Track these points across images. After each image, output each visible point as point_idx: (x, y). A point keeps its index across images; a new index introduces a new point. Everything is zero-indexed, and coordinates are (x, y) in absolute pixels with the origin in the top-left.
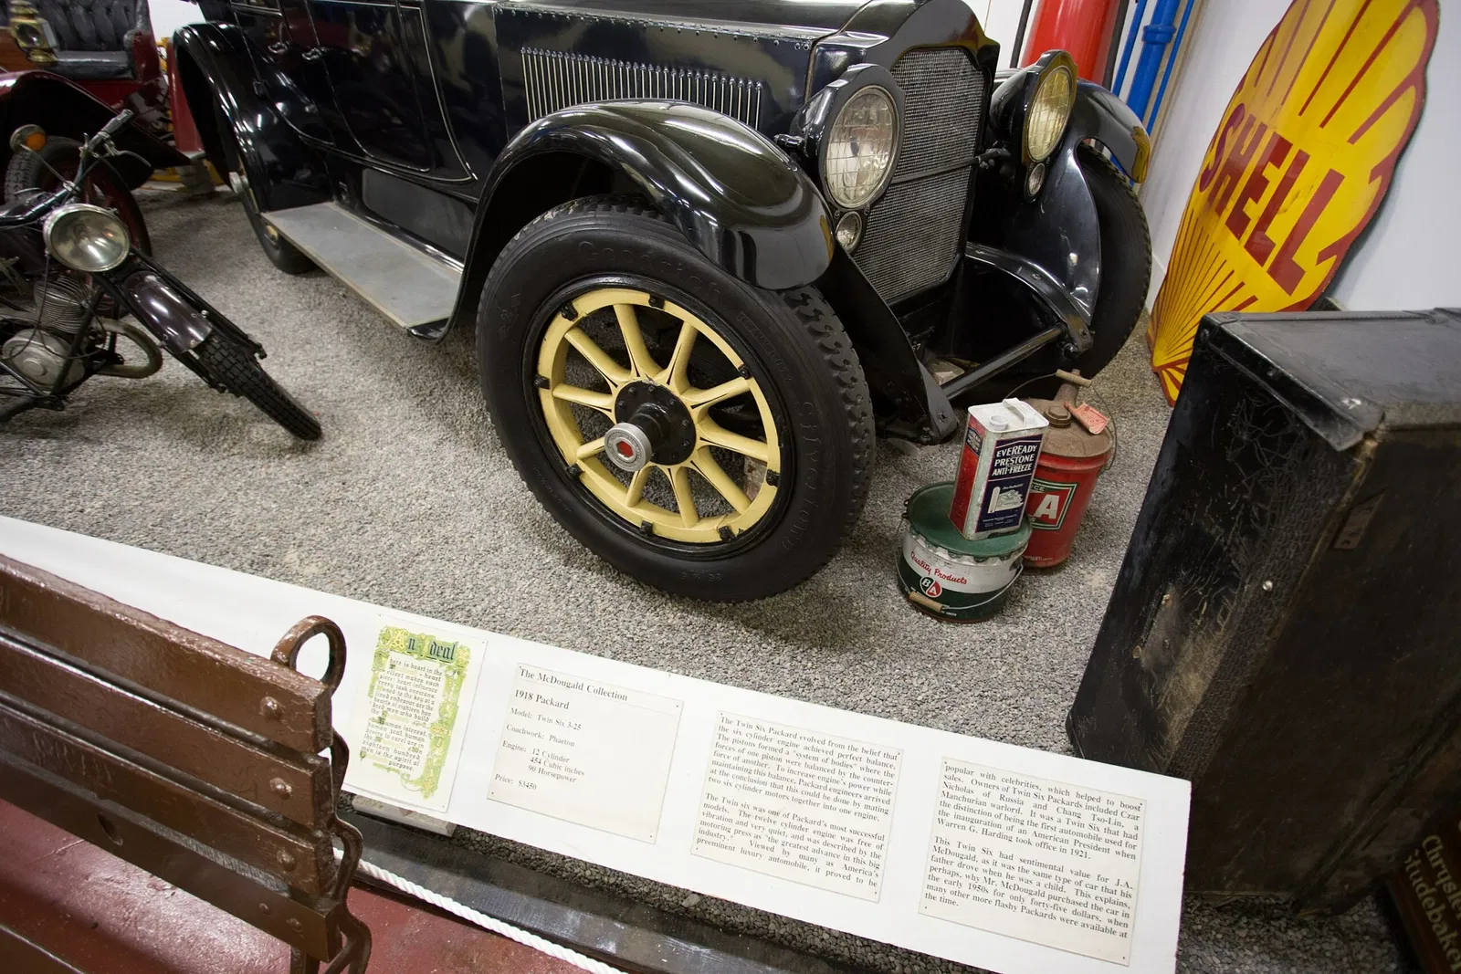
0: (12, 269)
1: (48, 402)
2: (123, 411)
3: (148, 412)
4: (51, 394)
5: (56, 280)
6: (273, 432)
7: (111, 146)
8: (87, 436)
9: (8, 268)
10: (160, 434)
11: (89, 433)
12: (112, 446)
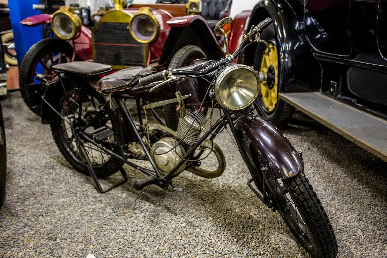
0: (183, 101)
1: (161, 183)
2: (188, 195)
3: (202, 199)
4: (165, 178)
5: (193, 112)
6: (286, 243)
7: (258, 36)
8: (169, 206)
9: (181, 100)
10: (210, 219)
11: (170, 204)
12: (182, 220)
